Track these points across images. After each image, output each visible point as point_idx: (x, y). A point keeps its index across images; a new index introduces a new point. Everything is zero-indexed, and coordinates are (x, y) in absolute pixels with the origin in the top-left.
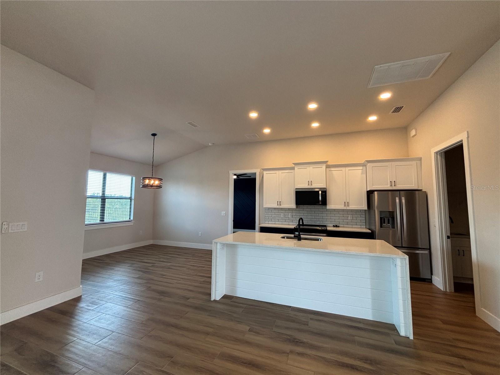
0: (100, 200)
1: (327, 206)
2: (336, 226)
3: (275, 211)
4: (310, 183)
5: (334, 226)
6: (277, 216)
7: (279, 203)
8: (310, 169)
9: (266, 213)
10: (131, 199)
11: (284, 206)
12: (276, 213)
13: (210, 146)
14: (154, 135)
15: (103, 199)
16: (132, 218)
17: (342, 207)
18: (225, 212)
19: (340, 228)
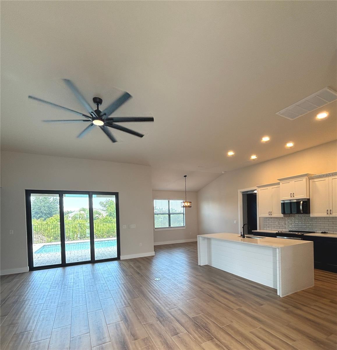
0: (168, 215)
1: (311, 214)
2: (325, 233)
3: (271, 220)
4: (292, 195)
5: (322, 233)
6: (273, 224)
7: (270, 213)
8: (292, 182)
9: (264, 221)
10: (184, 214)
11: (274, 215)
12: (272, 222)
13: (223, 174)
14: (185, 176)
15: (169, 215)
16: (185, 225)
17: (325, 215)
18: (236, 221)
19: (328, 234)
